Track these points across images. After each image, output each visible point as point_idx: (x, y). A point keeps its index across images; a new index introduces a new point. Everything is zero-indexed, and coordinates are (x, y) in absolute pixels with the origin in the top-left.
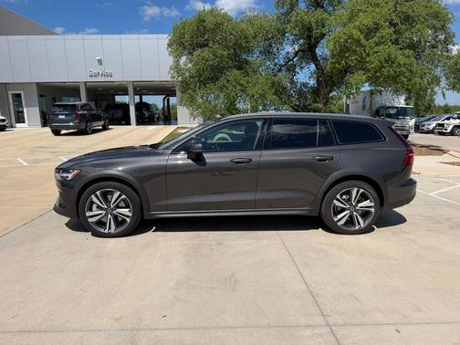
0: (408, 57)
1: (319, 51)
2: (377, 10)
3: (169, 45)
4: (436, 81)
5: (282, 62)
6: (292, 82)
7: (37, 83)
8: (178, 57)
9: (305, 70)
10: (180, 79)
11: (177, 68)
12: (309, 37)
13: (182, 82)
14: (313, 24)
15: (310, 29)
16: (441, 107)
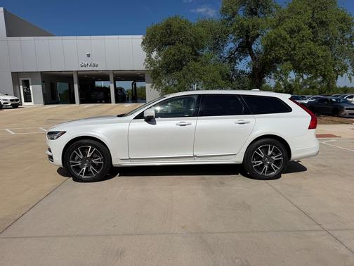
0: (325, 51)
1: (254, 47)
2: (299, 17)
3: (143, 43)
4: (345, 68)
5: (226, 56)
6: (234, 70)
7: (41, 72)
8: (150, 52)
9: (243, 61)
10: (152, 68)
11: (149, 60)
12: (247, 37)
13: (154, 71)
14: (251, 27)
15: (248, 31)
16: (342, 89)
